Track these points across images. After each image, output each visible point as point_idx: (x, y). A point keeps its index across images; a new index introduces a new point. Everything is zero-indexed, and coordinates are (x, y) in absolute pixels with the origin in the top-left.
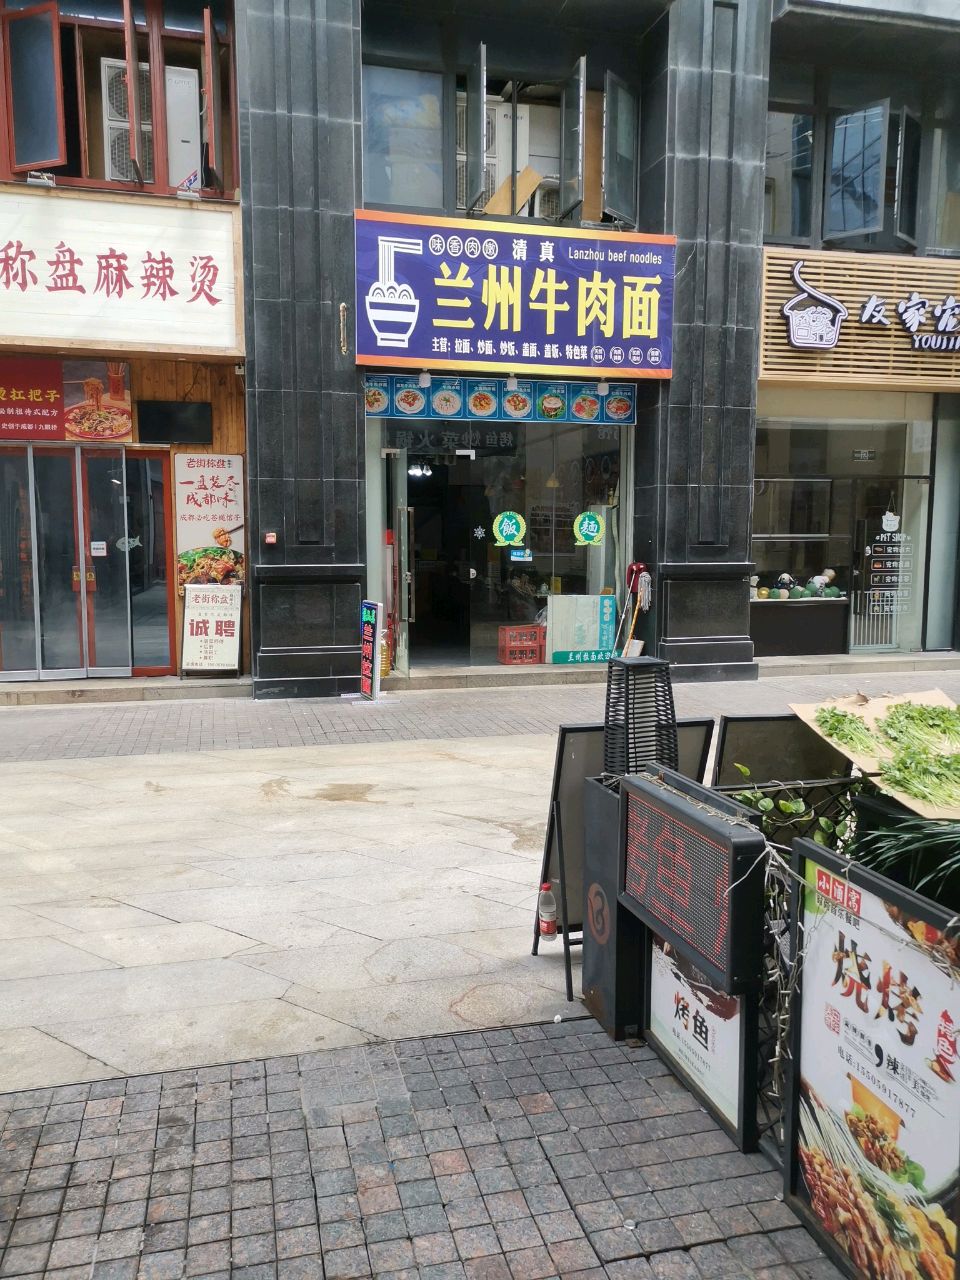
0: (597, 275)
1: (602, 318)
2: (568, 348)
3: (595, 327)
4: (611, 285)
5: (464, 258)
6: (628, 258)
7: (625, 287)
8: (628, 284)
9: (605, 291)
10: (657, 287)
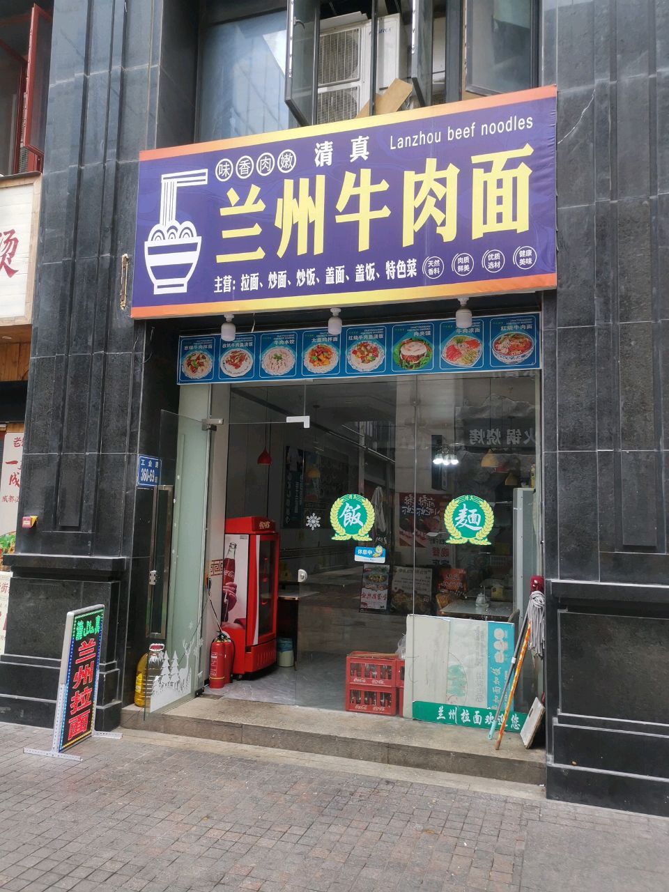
0: (431, 163)
1: (438, 216)
2: (389, 266)
3: (428, 233)
4: (452, 172)
5: (255, 179)
6: (478, 130)
7: (475, 171)
8: (479, 165)
9: (443, 182)
10: (525, 160)
